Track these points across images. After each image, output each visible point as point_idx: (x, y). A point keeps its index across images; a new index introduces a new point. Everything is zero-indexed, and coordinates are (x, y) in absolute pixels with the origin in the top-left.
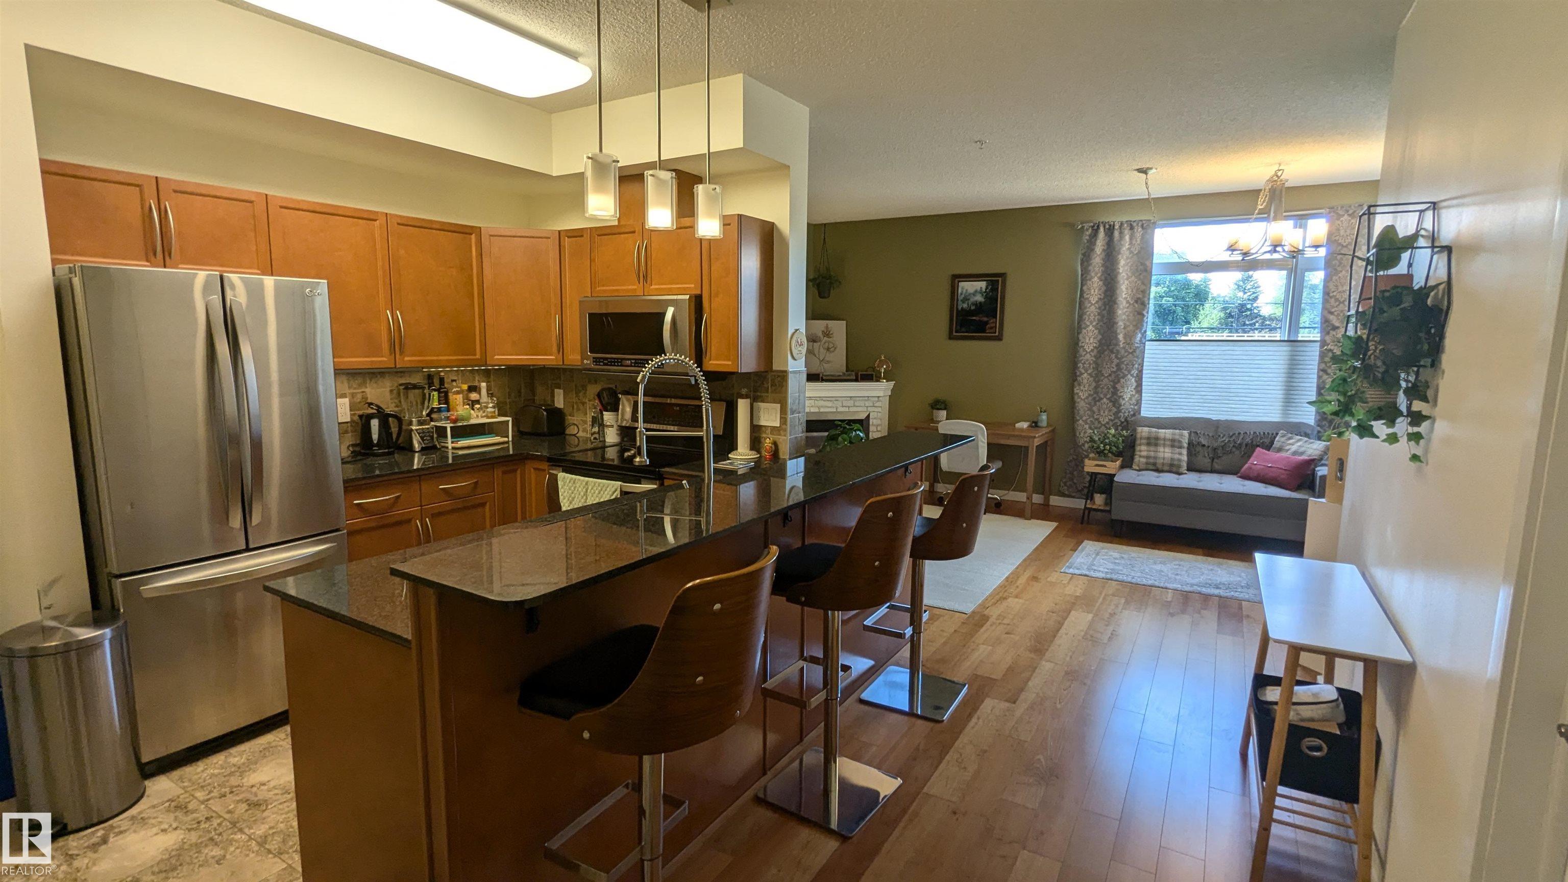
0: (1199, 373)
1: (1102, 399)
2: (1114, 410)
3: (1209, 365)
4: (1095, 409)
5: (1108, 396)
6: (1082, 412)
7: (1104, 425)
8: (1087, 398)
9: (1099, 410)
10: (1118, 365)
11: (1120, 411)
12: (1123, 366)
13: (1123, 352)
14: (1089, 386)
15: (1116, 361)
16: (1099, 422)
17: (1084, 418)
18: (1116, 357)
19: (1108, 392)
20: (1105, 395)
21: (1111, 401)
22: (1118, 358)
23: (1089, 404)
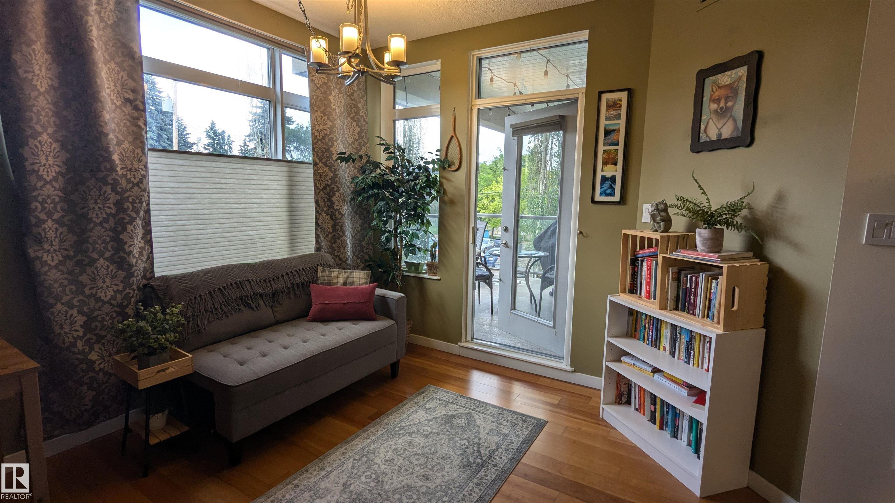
0: (214, 196)
1: (95, 261)
2: (122, 274)
3: (223, 186)
4: (84, 278)
5: (108, 254)
6: (57, 289)
7: (108, 302)
8: (61, 263)
9: (94, 280)
10: (119, 204)
11: (132, 275)
12: (127, 205)
13: (123, 181)
14: (61, 241)
15: (113, 197)
16: (98, 300)
17: (65, 299)
18: (114, 190)
19: (106, 248)
20: (101, 254)
21: (113, 262)
22: (117, 193)
23: (70, 273)
